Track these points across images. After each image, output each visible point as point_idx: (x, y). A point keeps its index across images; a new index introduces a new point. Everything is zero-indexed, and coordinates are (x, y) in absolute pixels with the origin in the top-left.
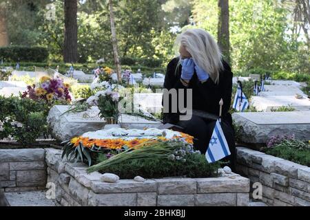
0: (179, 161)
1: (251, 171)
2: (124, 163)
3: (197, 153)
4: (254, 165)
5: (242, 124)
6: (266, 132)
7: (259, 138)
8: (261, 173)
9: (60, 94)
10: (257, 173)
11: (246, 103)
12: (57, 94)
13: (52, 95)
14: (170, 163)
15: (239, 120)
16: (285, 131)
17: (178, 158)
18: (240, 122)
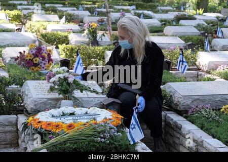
0: (103, 142)
1: (175, 133)
2: (61, 145)
3: (119, 135)
4: (177, 129)
5: (172, 94)
6: (189, 102)
7: (183, 107)
8: (181, 136)
9: (44, 58)
10: (178, 136)
11: (186, 66)
12: (41, 58)
13: (37, 59)
14: (96, 144)
15: (170, 89)
16: (203, 101)
17: (103, 140)
18: (170, 92)
